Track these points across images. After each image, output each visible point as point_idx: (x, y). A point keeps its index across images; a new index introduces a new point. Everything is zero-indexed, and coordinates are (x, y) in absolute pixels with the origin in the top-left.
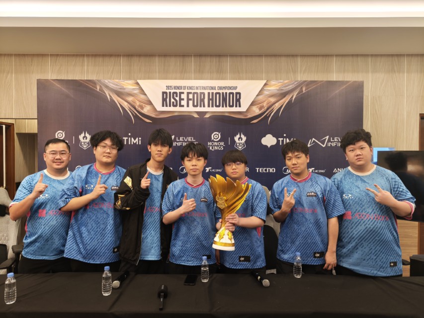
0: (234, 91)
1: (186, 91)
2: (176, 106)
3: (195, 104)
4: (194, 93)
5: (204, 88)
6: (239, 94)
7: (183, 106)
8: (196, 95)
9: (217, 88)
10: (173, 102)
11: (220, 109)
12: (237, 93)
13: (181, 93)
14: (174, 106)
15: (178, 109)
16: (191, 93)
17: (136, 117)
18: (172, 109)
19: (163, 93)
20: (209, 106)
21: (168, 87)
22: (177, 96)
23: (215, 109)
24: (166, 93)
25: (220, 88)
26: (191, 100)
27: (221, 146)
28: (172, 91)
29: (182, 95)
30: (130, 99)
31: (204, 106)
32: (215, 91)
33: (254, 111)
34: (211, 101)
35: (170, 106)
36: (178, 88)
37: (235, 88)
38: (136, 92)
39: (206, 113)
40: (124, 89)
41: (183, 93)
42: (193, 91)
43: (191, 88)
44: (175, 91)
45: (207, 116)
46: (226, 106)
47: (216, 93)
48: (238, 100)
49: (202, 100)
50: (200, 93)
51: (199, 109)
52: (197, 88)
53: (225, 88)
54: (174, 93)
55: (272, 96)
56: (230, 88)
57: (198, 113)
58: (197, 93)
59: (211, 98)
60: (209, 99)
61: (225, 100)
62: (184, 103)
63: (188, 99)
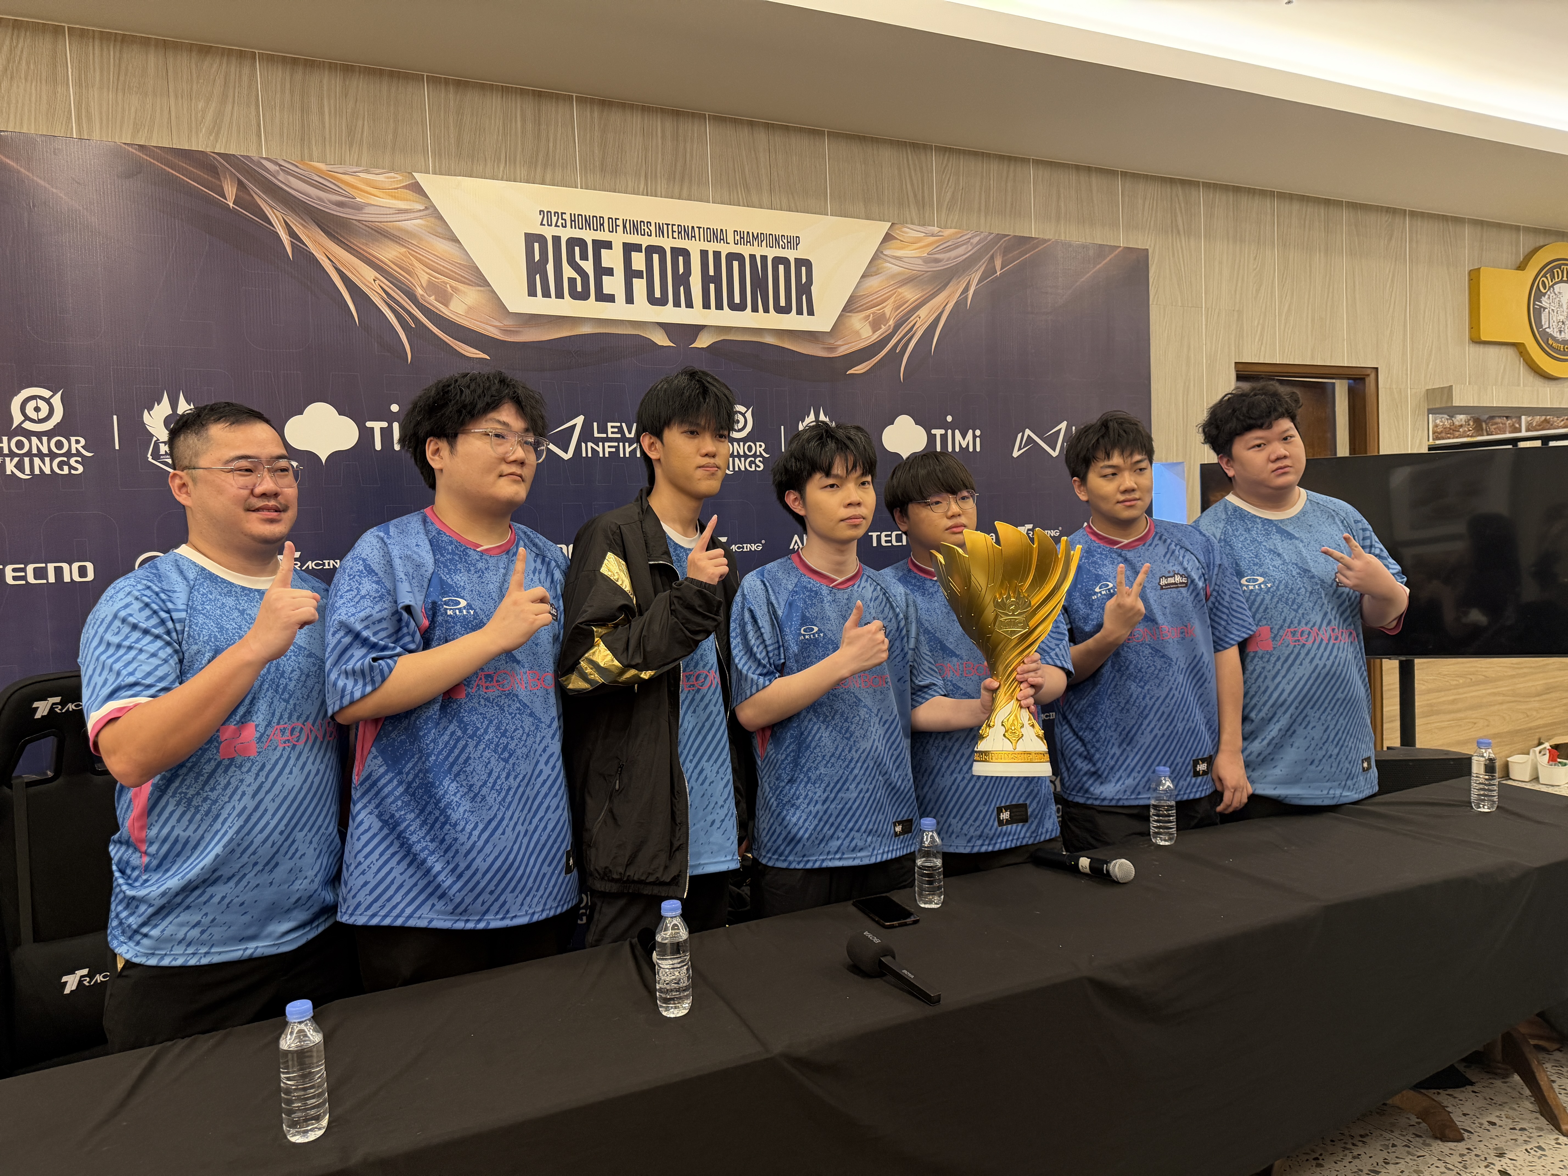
0: (791, 255)
1: (618, 239)
2: (584, 296)
3: (658, 294)
4: (651, 250)
5: (686, 232)
6: (807, 264)
7: (611, 298)
8: (656, 257)
9: (730, 239)
10: (572, 281)
11: (747, 319)
12: (800, 262)
13: (601, 245)
14: (575, 295)
15: (591, 308)
16: (637, 248)
17: (417, 333)
18: (567, 307)
19: (531, 239)
20: (706, 305)
21: (547, 217)
22: (584, 257)
23: (727, 318)
24: (541, 239)
25: (744, 238)
26: (639, 274)
27: (755, 456)
28: (566, 234)
29: (604, 252)
30: (388, 253)
31: (690, 305)
32: (725, 249)
33: (857, 333)
34: (712, 286)
35: (560, 295)
36: (588, 222)
37: (793, 242)
38: (413, 224)
39: (696, 330)
40: (359, 208)
41: (608, 245)
42: (645, 241)
43: (635, 227)
44: (577, 233)
45: (703, 342)
46: (766, 310)
47: (731, 257)
48: (805, 289)
49: (682, 280)
50: (673, 249)
51: (671, 314)
52: (660, 230)
53: (758, 238)
54: (573, 242)
55: (909, 280)
56: (776, 241)
57: (667, 328)
58: (660, 250)
59: (712, 273)
60: (706, 280)
61: (759, 284)
62: (614, 285)
63: (630, 274)
